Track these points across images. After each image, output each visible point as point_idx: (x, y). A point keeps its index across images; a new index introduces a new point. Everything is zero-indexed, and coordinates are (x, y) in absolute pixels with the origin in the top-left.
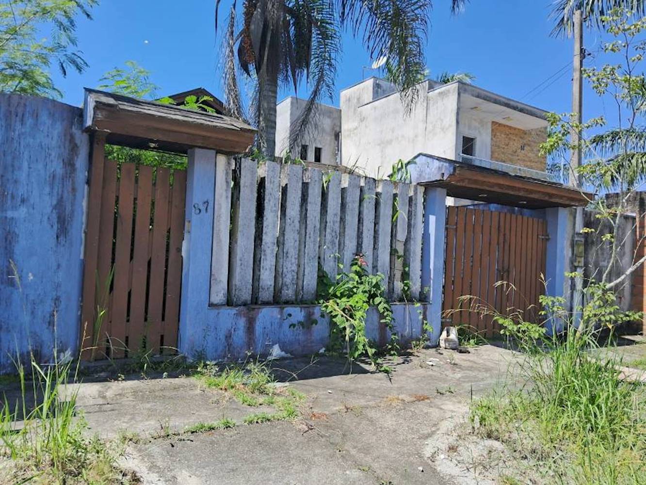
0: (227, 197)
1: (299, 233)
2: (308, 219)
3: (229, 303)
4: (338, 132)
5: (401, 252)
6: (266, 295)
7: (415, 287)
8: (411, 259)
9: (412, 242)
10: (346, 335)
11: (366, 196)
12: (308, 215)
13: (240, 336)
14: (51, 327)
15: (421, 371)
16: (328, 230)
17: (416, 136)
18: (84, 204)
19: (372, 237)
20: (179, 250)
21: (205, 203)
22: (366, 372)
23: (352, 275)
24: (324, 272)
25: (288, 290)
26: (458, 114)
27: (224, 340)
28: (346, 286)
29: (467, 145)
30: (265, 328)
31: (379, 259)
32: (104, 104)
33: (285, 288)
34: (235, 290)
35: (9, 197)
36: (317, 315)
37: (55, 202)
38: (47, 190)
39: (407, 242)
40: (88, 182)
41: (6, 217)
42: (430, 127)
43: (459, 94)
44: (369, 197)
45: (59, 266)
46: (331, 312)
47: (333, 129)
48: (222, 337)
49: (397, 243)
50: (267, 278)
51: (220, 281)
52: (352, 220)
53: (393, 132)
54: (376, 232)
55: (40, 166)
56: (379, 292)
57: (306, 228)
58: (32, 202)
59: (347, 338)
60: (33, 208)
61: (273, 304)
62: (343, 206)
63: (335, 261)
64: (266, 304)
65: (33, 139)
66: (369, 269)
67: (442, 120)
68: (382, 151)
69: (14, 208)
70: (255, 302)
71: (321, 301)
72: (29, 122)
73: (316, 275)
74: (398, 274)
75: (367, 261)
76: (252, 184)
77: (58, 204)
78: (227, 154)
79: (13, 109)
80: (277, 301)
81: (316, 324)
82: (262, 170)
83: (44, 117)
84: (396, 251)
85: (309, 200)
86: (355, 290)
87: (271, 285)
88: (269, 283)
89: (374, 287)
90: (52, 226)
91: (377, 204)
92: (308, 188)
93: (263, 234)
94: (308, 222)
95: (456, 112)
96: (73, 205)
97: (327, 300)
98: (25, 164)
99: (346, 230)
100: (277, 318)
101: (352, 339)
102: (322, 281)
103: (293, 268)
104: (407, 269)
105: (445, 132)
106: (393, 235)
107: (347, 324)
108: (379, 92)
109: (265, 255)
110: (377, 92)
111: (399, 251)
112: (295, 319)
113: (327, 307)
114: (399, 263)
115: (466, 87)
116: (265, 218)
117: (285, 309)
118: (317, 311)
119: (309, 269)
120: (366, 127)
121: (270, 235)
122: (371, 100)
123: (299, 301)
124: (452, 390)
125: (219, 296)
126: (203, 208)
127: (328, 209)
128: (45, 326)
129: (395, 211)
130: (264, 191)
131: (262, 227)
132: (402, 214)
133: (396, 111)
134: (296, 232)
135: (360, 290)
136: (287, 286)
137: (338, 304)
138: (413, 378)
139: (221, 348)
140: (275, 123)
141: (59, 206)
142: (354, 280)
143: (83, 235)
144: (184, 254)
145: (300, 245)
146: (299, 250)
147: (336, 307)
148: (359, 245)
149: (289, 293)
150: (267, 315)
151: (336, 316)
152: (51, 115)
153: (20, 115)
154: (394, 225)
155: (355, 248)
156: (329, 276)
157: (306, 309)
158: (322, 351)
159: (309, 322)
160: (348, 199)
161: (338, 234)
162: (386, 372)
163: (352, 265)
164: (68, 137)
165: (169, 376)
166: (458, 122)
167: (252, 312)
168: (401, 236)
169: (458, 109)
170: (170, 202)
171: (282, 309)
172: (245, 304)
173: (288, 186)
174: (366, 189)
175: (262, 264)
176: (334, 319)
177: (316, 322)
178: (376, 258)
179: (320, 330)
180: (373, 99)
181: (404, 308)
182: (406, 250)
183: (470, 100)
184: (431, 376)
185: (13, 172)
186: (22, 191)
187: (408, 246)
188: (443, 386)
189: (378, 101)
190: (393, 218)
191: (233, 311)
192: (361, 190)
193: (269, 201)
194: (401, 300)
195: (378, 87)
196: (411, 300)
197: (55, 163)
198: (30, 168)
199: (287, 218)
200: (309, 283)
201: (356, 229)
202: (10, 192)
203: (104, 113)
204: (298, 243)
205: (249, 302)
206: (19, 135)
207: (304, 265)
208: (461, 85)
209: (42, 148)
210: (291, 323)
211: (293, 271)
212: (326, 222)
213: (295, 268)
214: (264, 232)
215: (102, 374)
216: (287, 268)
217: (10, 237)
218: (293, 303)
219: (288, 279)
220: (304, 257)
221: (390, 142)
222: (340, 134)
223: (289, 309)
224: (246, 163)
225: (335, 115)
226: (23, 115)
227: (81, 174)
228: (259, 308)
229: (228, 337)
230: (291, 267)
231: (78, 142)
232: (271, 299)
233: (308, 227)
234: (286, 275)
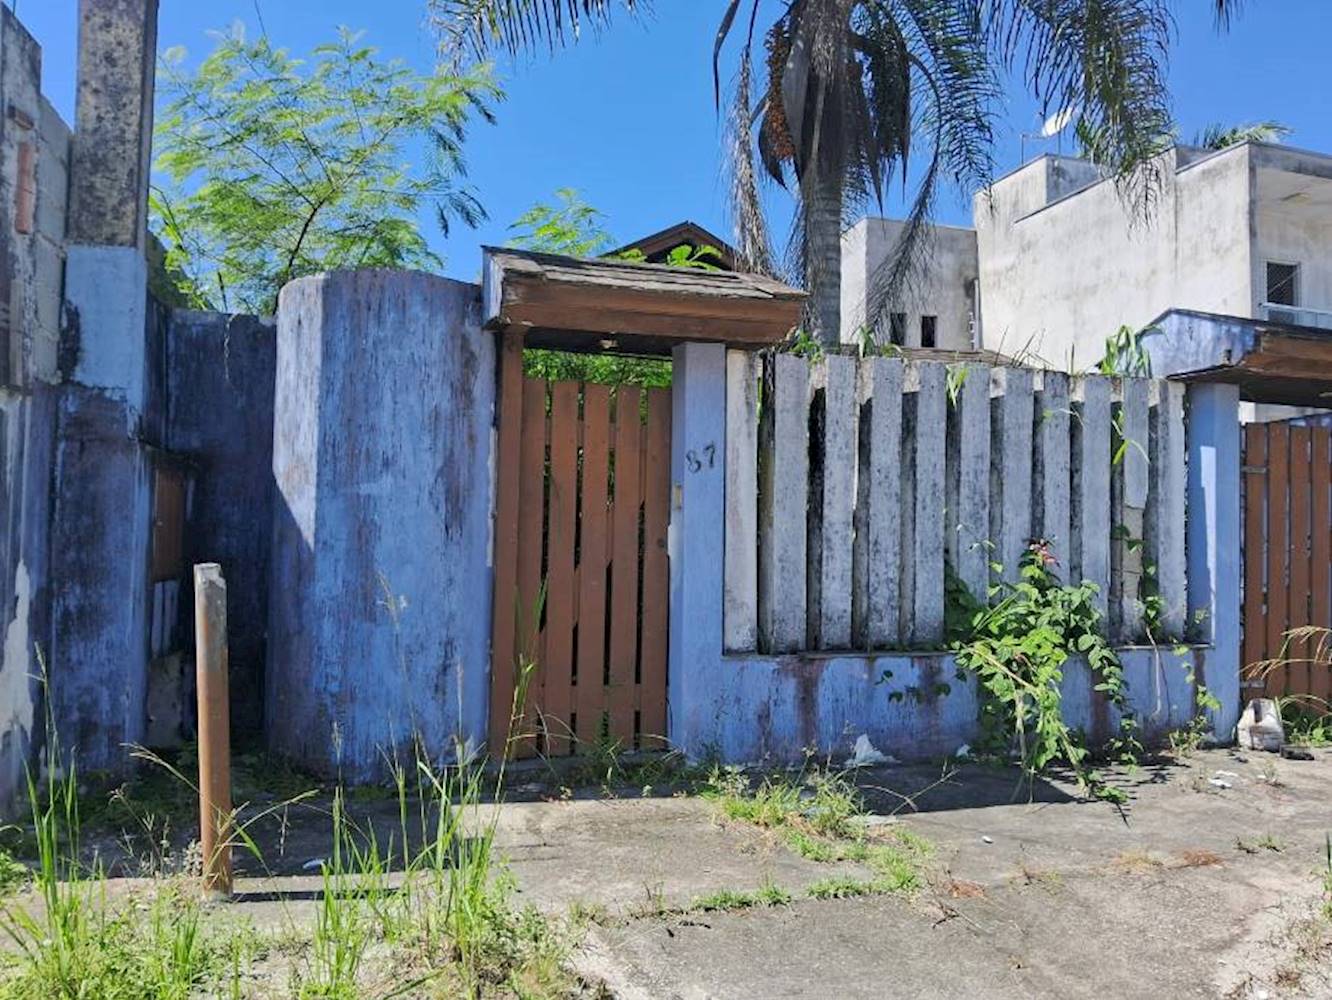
0: (749, 435)
1: (900, 500)
2: (919, 470)
3: (762, 648)
4: (970, 278)
5: (1136, 532)
6: (836, 631)
7: (1175, 610)
8: (1161, 549)
9: (1161, 510)
10: (1015, 719)
11: (1048, 413)
12: (918, 462)
13: (786, 716)
14: (440, 695)
15: (1196, 799)
16: (964, 491)
17: (1154, 272)
18: (491, 463)
19: (1067, 502)
20: (662, 543)
21: (708, 448)
22: (1065, 799)
23: (1024, 587)
24: (958, 581)
25: (881, 620)
26: (1252, 213)
27: (755, 723)
28: (1011, 611)
29: (1280, 281)
30: (837, 700)
31: (1085, 549)
32: (520, 274)
33: (875, 616)
34: (774, 622)
35: (363, 456)
36: (948, 674)
37: (439, 464)
38: (427, 441)
39: (1148, 512)
40: (496, 422)
41: (358, 495)
42: (1185, 249)
43: (1252, 170)
44: (1056, 415)
45: (451, 581)
46: (980, 668)
47: (960, 274)
48: (751, 716)
49: (1126, 511)
50: (836, 596)
51: (743, 603)
52: (1017, 465)
53: (1098, 267)
54: (1074, 489)
55: (413, 399)
56: (1089, 623)
57: (915, 488)
58: (401, 463)
59: (1019, 724)
60: (404, 477)
61: (850, 651)
62: (996, 435)
63: (982, 558)
64: (837, 649)
65: (400, 348)
66: (1063, 573)
67: (1214, 231)
68: (1075, 311)
69: (372, 477)
70: (813, 646)
71: (957, 644)
72: (391, 317)
73: (940, 589)
74: (1131, 583)
75: (1056, 553)
76: (798, 404)
77: (445, 465)
78: (748, 348)
79: (362, 298)
80: (859, 643)
81: (947, 694)
82: (819, 377)
83: (417, 309)
84: (1125, 531)
85: (920, 429)
86: (1031, 619)
87: (845, 611)
88: (841, 606)
89: (1076, 612)
90: (437, 508)
91: (1074, 429)
92: (915, 404)
93: (825, 506)
94: (918, 476)
95: (1247, 208)
96: (470, 467)
97: (970, 641)
98: (388, 397)
99: (1005, 487)
100: (861, 680)
101: (1029, 727)
102: (956, 600)
103: (891, 575)
104: (1152, 570)
105: (1222, 258)
106: (1116, 495)
107: (1017, 695)
108: (1060, 185)
109: (830, 549)
110: (1056, 185)
111: (1130, 529)
112: (897, 684)
113: (969, 656)
114: (1132, 557)
115: (1269, 152)
116: (826, 473)
117: (880, 661)
118: (947, 667)
119: (925, 575)
120: (1035, 261)
121: (838, 506)
122: (1044, 204)
123: (907, 644)
124: (1275, 842)
125: (741, 635)
126: (704, 459)
127: (963, 447)
128: (429, 694)
129: (1116, 441)
130: (824, 418)
131: (822, 492)
132: (1135, 447)
133: (1103, 222)
134: (894, 498)
135: (1044, 619)
136: (879, 612)
137: (994, 651)
138: (1177, 815)
139: (750, 739)
140: (839, 275)
141: (448, 470)
142: (1027, 597)
143: (490, 522)
144: (672, 551)
145: (902, 524)
146: (903, 535)
147: (992, 658)
148: (1037, 522)
149: (883, 627)
150: (840, 673)
151: (991, 676)
152: (427, 302)
153: (375, 306)
154: (1117, 473)
155: (1027, 526)
156: (971, 590)
157: (924, 660)
158: (963, 751)
159: (931, 689)
160: (1007, 421)
161: (987, 499)
162: (1113, 799)
163: (1022, 565)
164: (459, 342)
165: (654, 794)
166: (1253, 233)
167: (808, 668)
168: (1135, 495)
169: (1252, 203)
170: (643, 452)
171: (871, 660)
172: (793, 651)
173: (874, 403)
174: (1047, 396)
175: (824, 569)
176: (987, 684)
177: (946, 689)
178: (1077, 549)
179: (957, 707)
180: (1048, 200)
181: (1150, 658)
182: (1148, 528)
183: (1278, 179)
184: (1220, 810)
185: (367, 412)
186: (384, 445)
187: (1154, 519)
188: (1255, 836)
189: (1063, 204)
190: (1113, 458)
191: (771, 664)
192: (1037, 401)
193: (835, 435)
194: (1142, 640)
195: (1058, 174)
196: (1164, 640)
197: (438, 391)
198: (396, 403)
199: (874, 469)
200: (926, 604)
201: (1029, 486)
202: (364, 449)
203: (521, 290)
204: (898, 521)
205: (801, 646)
206: (374, 343)
207: (914, 567)
208: (1255, 149)
209: (415, 364)
210: (891, 691)
211: (891, 580)
212: (959, 473)
213: (893, 573)
214: (826, 501)
215: (531, 787)
216: (877, 575)
217: (365, 530)
218: (893, 649)
219: (881, 598)
220: (914, 550)
221: (1092, 290)
222: (976, 282)
223: (885, 662)
224: (785, 363)
225: (964, 244)
226: (380, 306)
227: (484, 409)
228: (824, 659)
229: (764, 716)
230: (886, 573)
231: (475, 348)
232: (847, 639)
233: (921, 487)
234: (876, 590)
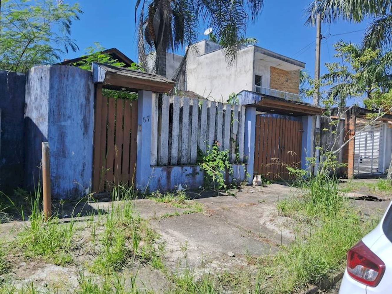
0: (156, 114)
1: (189, 131)
2: (193, 124)
3: (158, 165)
5: (235, 139)
6: (174, 161)
7: (241, 156)
8: (239, 143)
9: (240, 134)
10: (213, 179)
11: (219, 112)
12: (192, 122)
13: (164, 181)
14: (82, 177)
15: (248, 194)
16: (202, 129)
17: (231, 75)
18: (93, 118)
19: (222, 132)
20: (135, 140)
21: (148, 117)
22: (224, 195)
23: (214, 151)
24: (200, 149)
26: (254, 63)
27: (157, 182)
28: (211, 156)
30: (175, 177)
31: (225, 142)
32: (111, 72)
33: (183, 157)
34: (161, 158)
35: (62, 115)
36: (198, 170)
37: (82, 118)
38: (79, 112)
39: (237, 135)
40: (94, 107)
41: (61, 125)
44: (220, 112)
45: (85, 148)
46: (205, 168)
48: (156, 181)
49: (233, 134)
50: (175, 153)
51: (154, 154)
52: (212, 124)
54: (223, 129)
55: (76, 101)
56: (227, 159)
57: (191, 128)
58: (73, 117)
59: (214, 180)
60: (74, 121)
61: (177, 165)
62: (208, 117)
63: (205, 144)
64: (175, 165)
65: (73, 87)
66: (220, 148)
68: (211, 83)
69: (65, 121)
70: (169, 165)
71: (200, 164)
73: (196, 152)
74: (233, 151)
75: (219, 144)
76: (167, 107)
77: (84, 118)
80: (179, 163)
81: (198, 174)
82: (172, 100)
83: (77, 77)
84: (233, 139)
85: (193, 114)
86: (215, 158)
88: (176, 155)
89: (224, 156)
90: (82, 129)
91: (224, 116)
92: (192, 108)
93: (173, 132)
94: (192, 125)
95: (252, 62)
96: (89, 118)
97: (202, 163)
98: (69, 100)
99: (210, 128)
100: (180, 172)
101: (216, 181)
102: (199, 154)
103: (186, 148)
104: (238, 148)
105: (247, 73)
106: (231, 131)
107: (213, 174)
109: (173, 142)
110: (207, 48)
111: (234, 138)
112: (187, 173)
113: (202, 166)
114: (234, 145)
116: (173, 124)
117: (184, 168)
118: (198, 169)
119: (193, 148)
120: (202, 68)
121: (175, 132)
123: (189, 164)
124: (265, 201)
125: (154, 162)
126: (147, 120)
127: (202, 118)
128: (80, 176)
129: (232, 119)
130: (173, 110)
131: (172, 128)
132: (236, 120)
134: (187, 130)
135: (218, 158)
137: (208, 165)
138: (246, 197)
139: (156, 186)
141: (84, 119)
142: (214, 153)
143: (93, 133)
144: (138, 141)
145: (189, 136)
146: (189, 139)
147: (207, 166)
148: (216, 136)
149: (184, 160)
150: (176, 171)
151: (207, 171)
152: (80, 76)
153: (66, 76)
154: (232, 126)
155: (214, 137)
156: (202, 151)
157: (193, 167)
158: (200, 187)
159: (194, 173)
160: (211, 113)
161: (206, 131)
162: (233, 195)
163: (213, 146)
164: (87, 86)
166: (254, 68)
167: (169, 169)
168: (235, 131)
169: (254, 61)
170: (131, 117)
171: (182, 167)
172: (165, 165)
173: (184, 108)
174: (219, 108)
175: (172, 146)
176: (207, 172)
177: (198, 173)
178: (223, 143)
179: (199, 177)
181: (237, 167)
182: (237, 138)
184: (253, 196)
185: (63, 103)
186: (68, 112)
187: (238, 136)
188: (261, 200)
190: (231, 123)
191: (160, 169)
192: (217, 109)
193: (175, 115)
194: (235, 162)
195: (208, 46)
196: (240, 163)
197: (82, 99)
198: (72, 101)
199: (183, 123)
200: (193, 155)
201: (214, 128)
202: (63, 113)
203: (110, 76)
204: (188, 135)
205: (167, 164)
206: (66, 85)
207: (191, 146)
208: (256, 48)
209: (77, 92)
210: (186, 174)
211: (186, 149)
212: (201, 125)
213: (187, 148)
214: (173, 130)
217: (63, 134)
218: (186, 165)
219: (184, 153)
220: (191, 142)
223: (185, 168)
224: (165, 97)
226: (68, 76)
227: (92, 104)
228: (172, 167)
229: (159, 180)
231: (90, 88)
232: (176, 163)
233: (193, 128)
234: (183, 151)
